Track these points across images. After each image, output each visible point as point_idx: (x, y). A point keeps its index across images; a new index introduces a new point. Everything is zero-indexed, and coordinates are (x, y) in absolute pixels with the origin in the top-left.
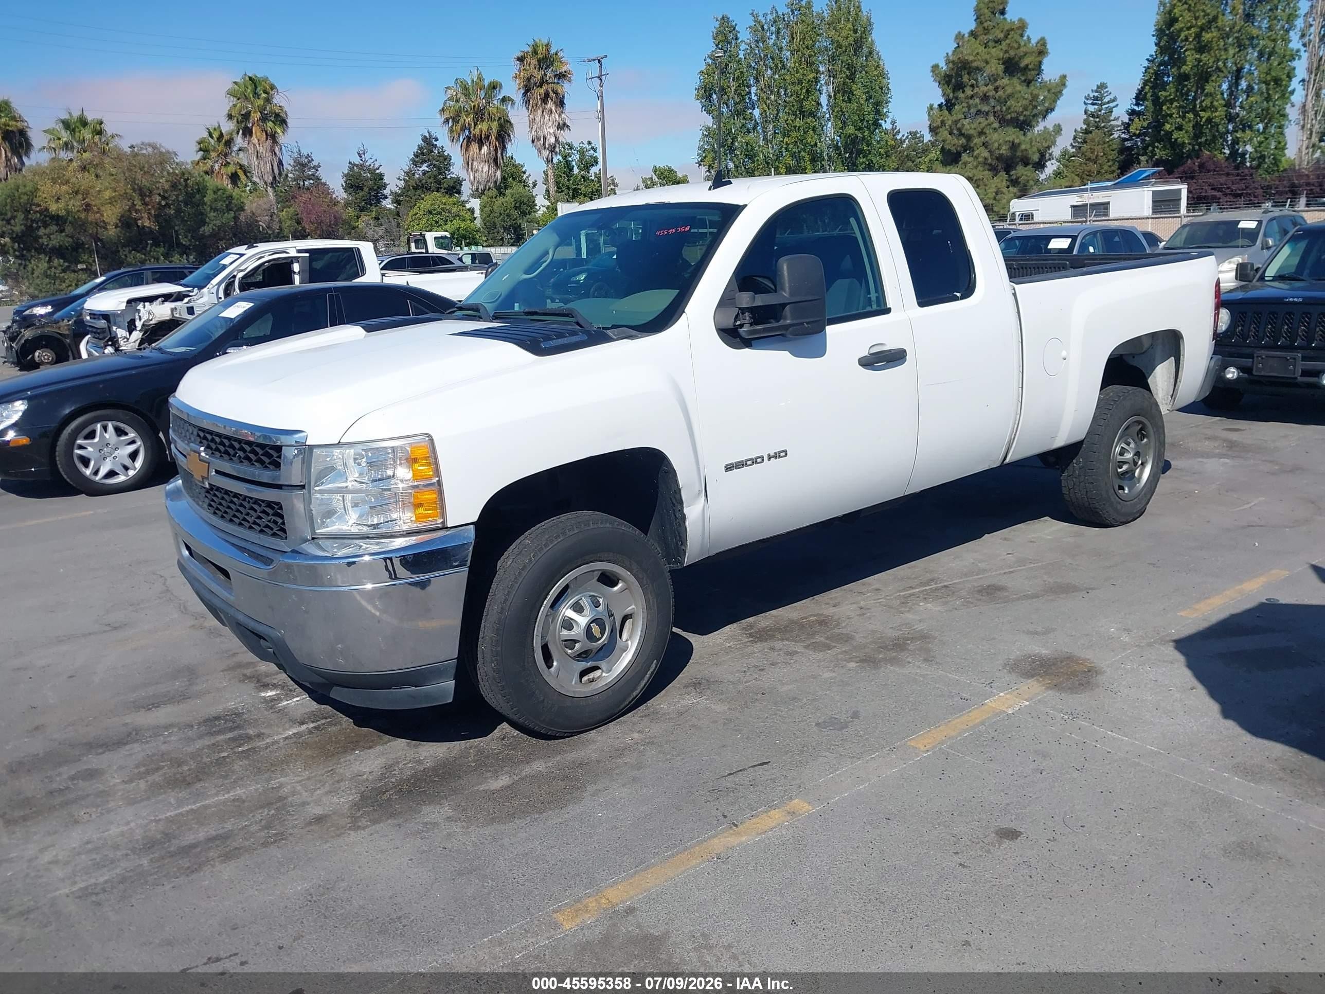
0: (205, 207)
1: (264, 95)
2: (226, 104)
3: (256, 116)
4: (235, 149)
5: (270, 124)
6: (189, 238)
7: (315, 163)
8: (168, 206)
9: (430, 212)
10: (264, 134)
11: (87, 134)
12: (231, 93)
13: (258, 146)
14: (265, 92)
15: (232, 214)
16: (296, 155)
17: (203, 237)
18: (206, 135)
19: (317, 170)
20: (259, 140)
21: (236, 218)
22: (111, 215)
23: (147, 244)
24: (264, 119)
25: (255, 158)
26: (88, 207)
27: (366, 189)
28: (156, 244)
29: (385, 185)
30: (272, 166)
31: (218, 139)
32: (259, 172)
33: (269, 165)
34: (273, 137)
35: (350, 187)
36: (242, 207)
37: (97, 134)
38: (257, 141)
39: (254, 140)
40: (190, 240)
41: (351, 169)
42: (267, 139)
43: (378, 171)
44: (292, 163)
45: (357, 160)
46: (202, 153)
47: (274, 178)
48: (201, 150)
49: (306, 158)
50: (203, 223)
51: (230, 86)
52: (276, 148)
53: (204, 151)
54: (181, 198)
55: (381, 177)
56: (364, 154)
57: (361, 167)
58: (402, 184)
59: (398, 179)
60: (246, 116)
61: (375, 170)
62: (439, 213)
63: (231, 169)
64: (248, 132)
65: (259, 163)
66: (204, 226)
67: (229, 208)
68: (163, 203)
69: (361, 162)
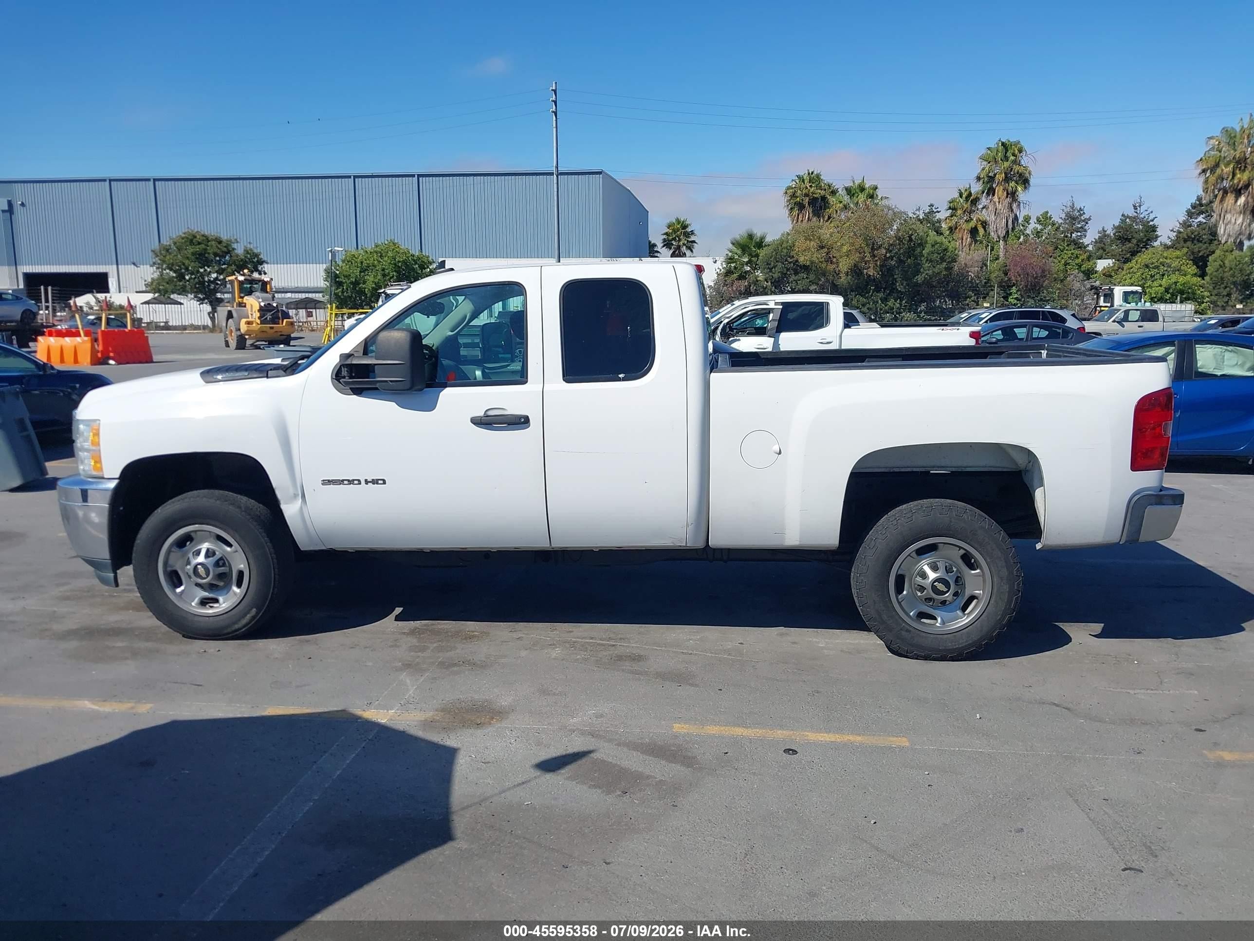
0: (923, 258)
1: (1012, 158)
2: (977, 167)
3: (1000, 177)
4: (980, 207)
5: (1013, 184)
6: (905, 284)
7: (1086, 216)
8: (891, 258)
9: (1147, 266)
10: (1005, 193)
11: (862, 197)
12: (983, 158)
13: (997, 204)
14: (1014, 155)
15: (944, 265)
16: (1069, 209)
17: (917, 284)
18: (957, 195)
19: (1087, 223)
20: (999, 199)
21: (949, 269)
22: (844, 265)
23: (871, 289)
24: (1007, 179)
25: (993, 214)
26: (829, 260)
27: (1134, 241)
28: (877, 290)
29: (1157, 237)
30: (1007, 221)
31: (966, 198)
32: (995, 226)
33: (1004, 221)
34: (1013, 195)
35: (1118, 239)
36: (955, 259)
37: (870, 198)
38: (997, 200)
39: (996, 199)
40: (905, 288)
41: (1123, 221)
42: (1007, 197)
43: (1151, 223)
44: (1063, 216)
45: (1131, 212)
46: (951, 211)
47: (1007, 232)
48: (950, 208)
49: (1078, 211)
50: (918, 272)
51: (983, 151)
52: (1014, 205)
53: (953, 209)
54: (902, 251)
55: (1154, 229)
56: (1140, 206)
57: (1134, 219)
58: (1173, 235)
59: (1172, 231)
60: (991, 179)
61: (1149, 222)
62: (1157, 267)
63: (972, 224)
64: (991, 191)
65: (996, 219)
66: (918, 275)
67: (943, 259)
68: (888, 255)
69: (1136, 214)
